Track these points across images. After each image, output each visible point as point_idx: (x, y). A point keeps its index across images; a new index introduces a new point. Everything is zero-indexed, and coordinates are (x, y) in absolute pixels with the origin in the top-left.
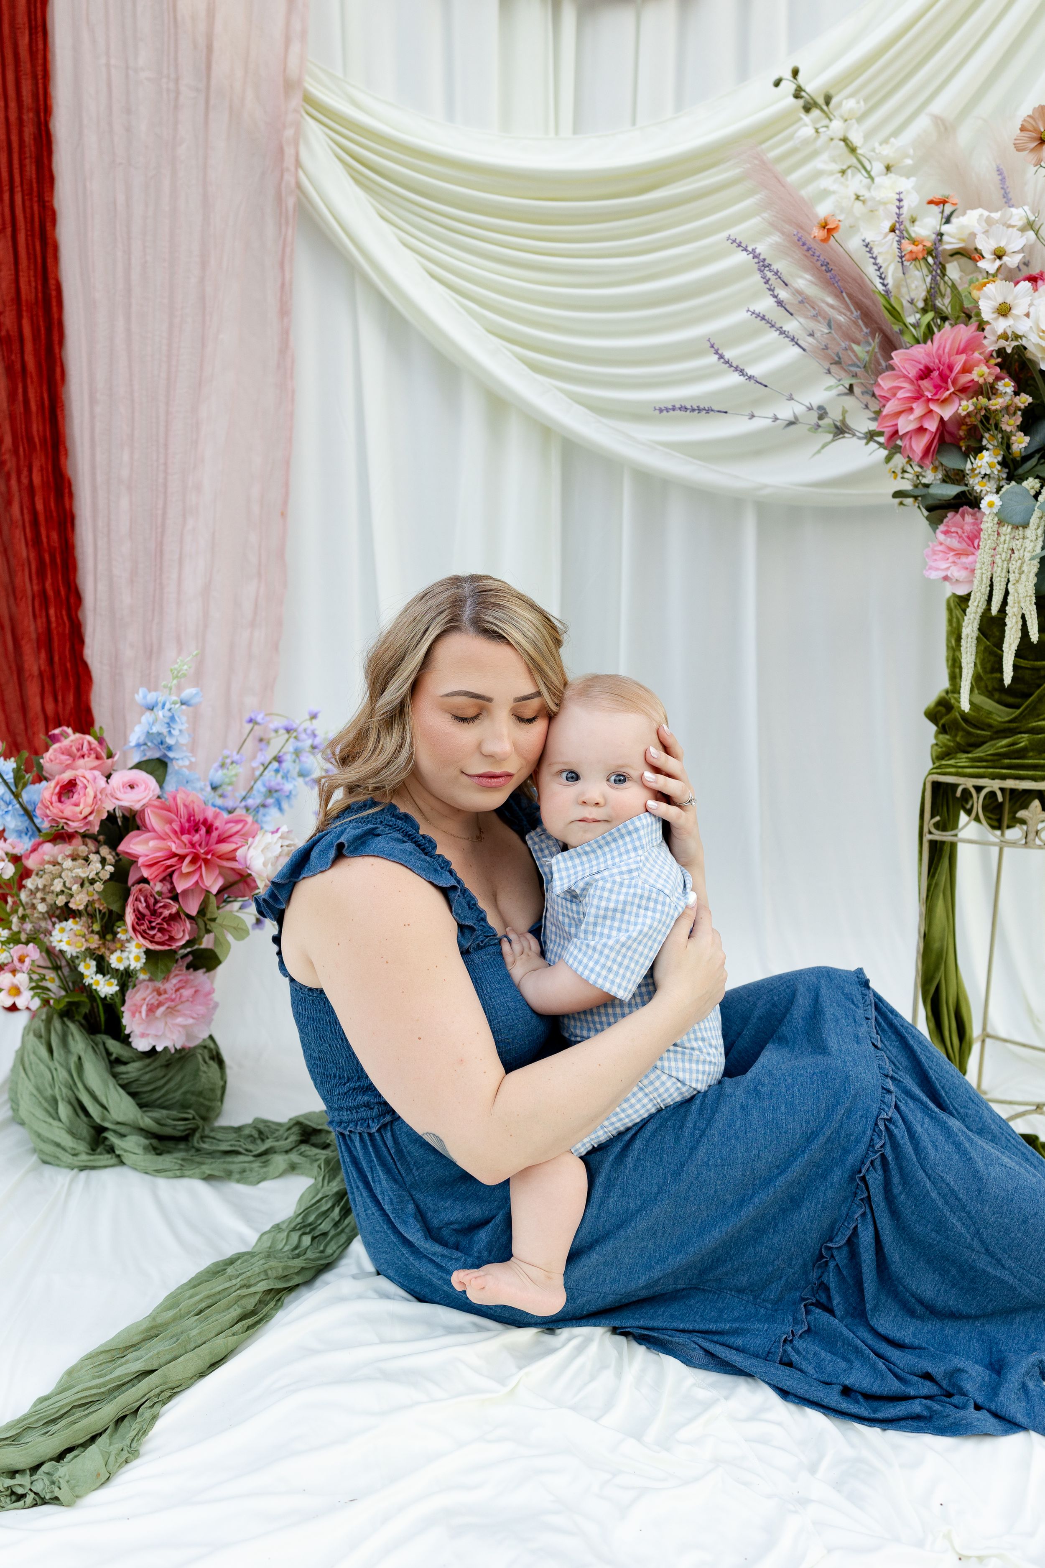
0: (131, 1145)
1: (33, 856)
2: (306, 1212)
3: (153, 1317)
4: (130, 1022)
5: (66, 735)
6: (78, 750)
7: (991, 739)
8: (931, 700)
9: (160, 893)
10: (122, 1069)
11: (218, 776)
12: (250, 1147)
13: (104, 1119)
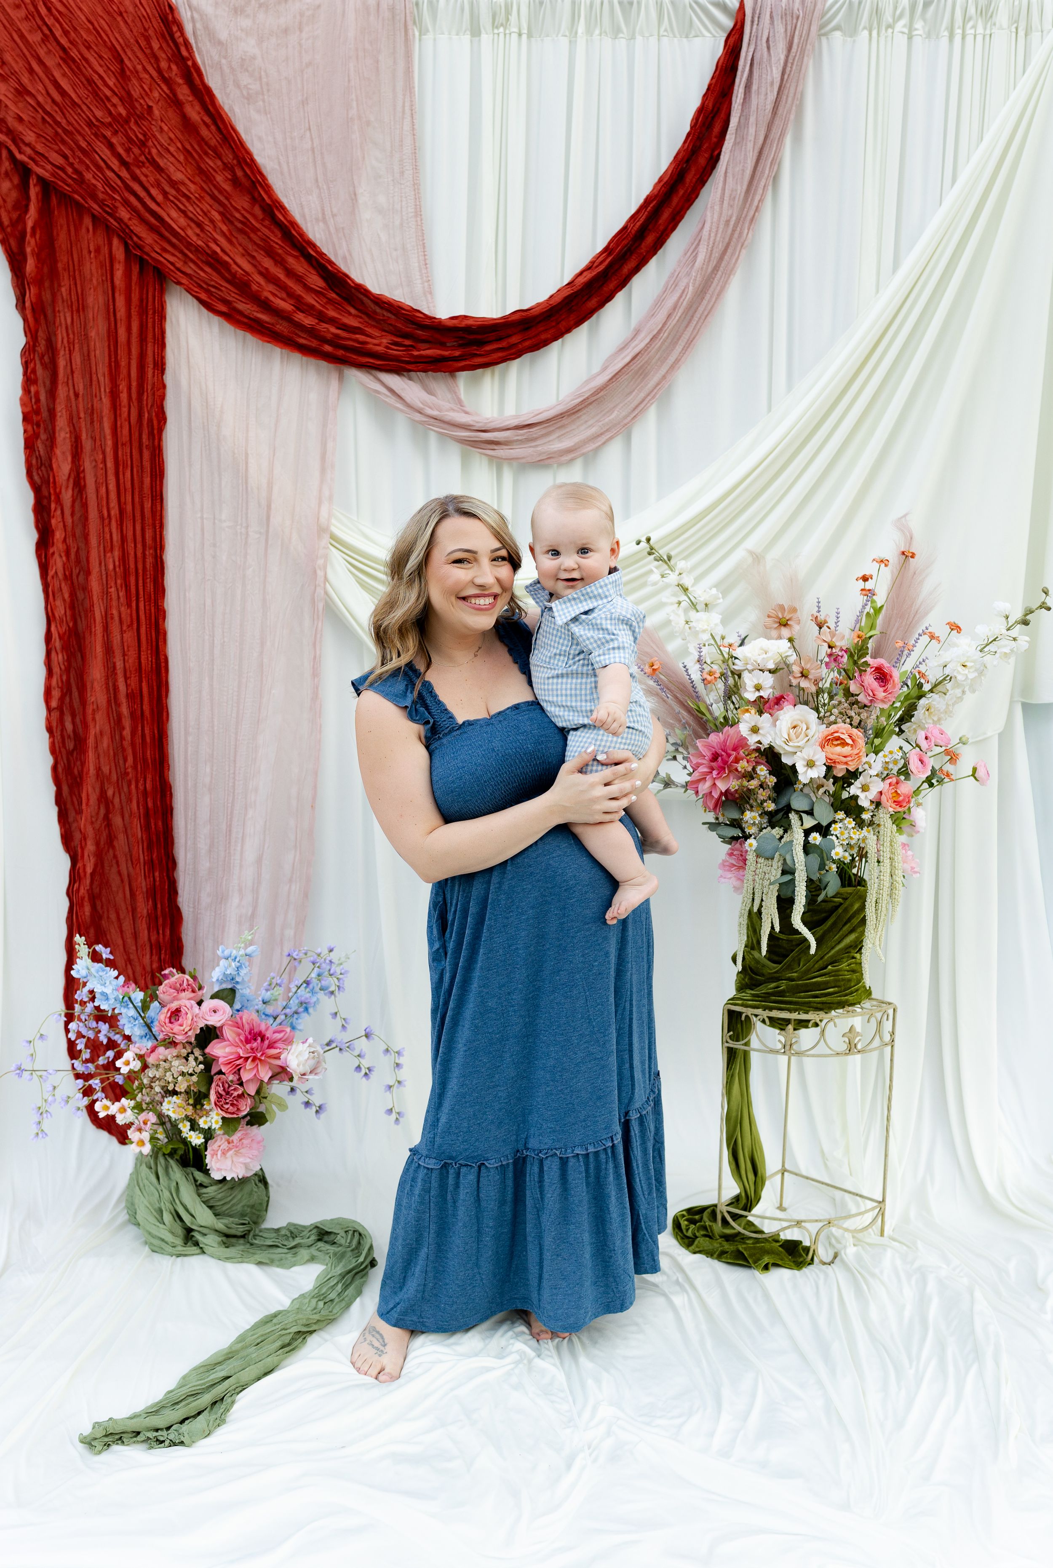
0: (210, 1241)
1: (152, 1055)
2: (320, 1286)
3: (230, 1347)
4: (210, 1161)
5: (173, 975)
6: (181, 985)
7: (765, 983)
9: (232, 1081)
10: (204, 1190)
11: (267, 995)
12: (285, 1243)
13: (192, 1223)
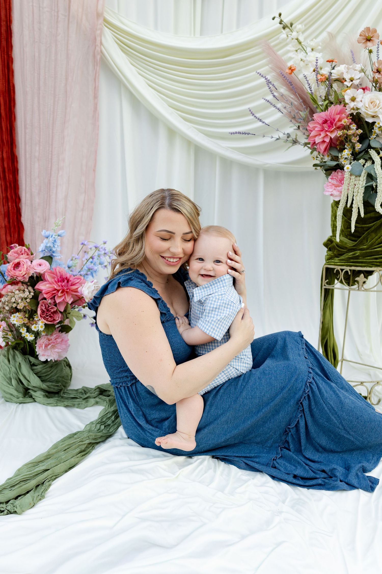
0: (38, 395)
1: (4, 289)
2: (102, 417)
3: (48, 451)
4: (39, 350)
5: (16, 247)
6: (20, 252)
7: (347, 252)
8: (325, 239)
9: (50, 303)
10: (35, 367)
11: (70, 263)
12: (81, 396)
13: (28, 385)
